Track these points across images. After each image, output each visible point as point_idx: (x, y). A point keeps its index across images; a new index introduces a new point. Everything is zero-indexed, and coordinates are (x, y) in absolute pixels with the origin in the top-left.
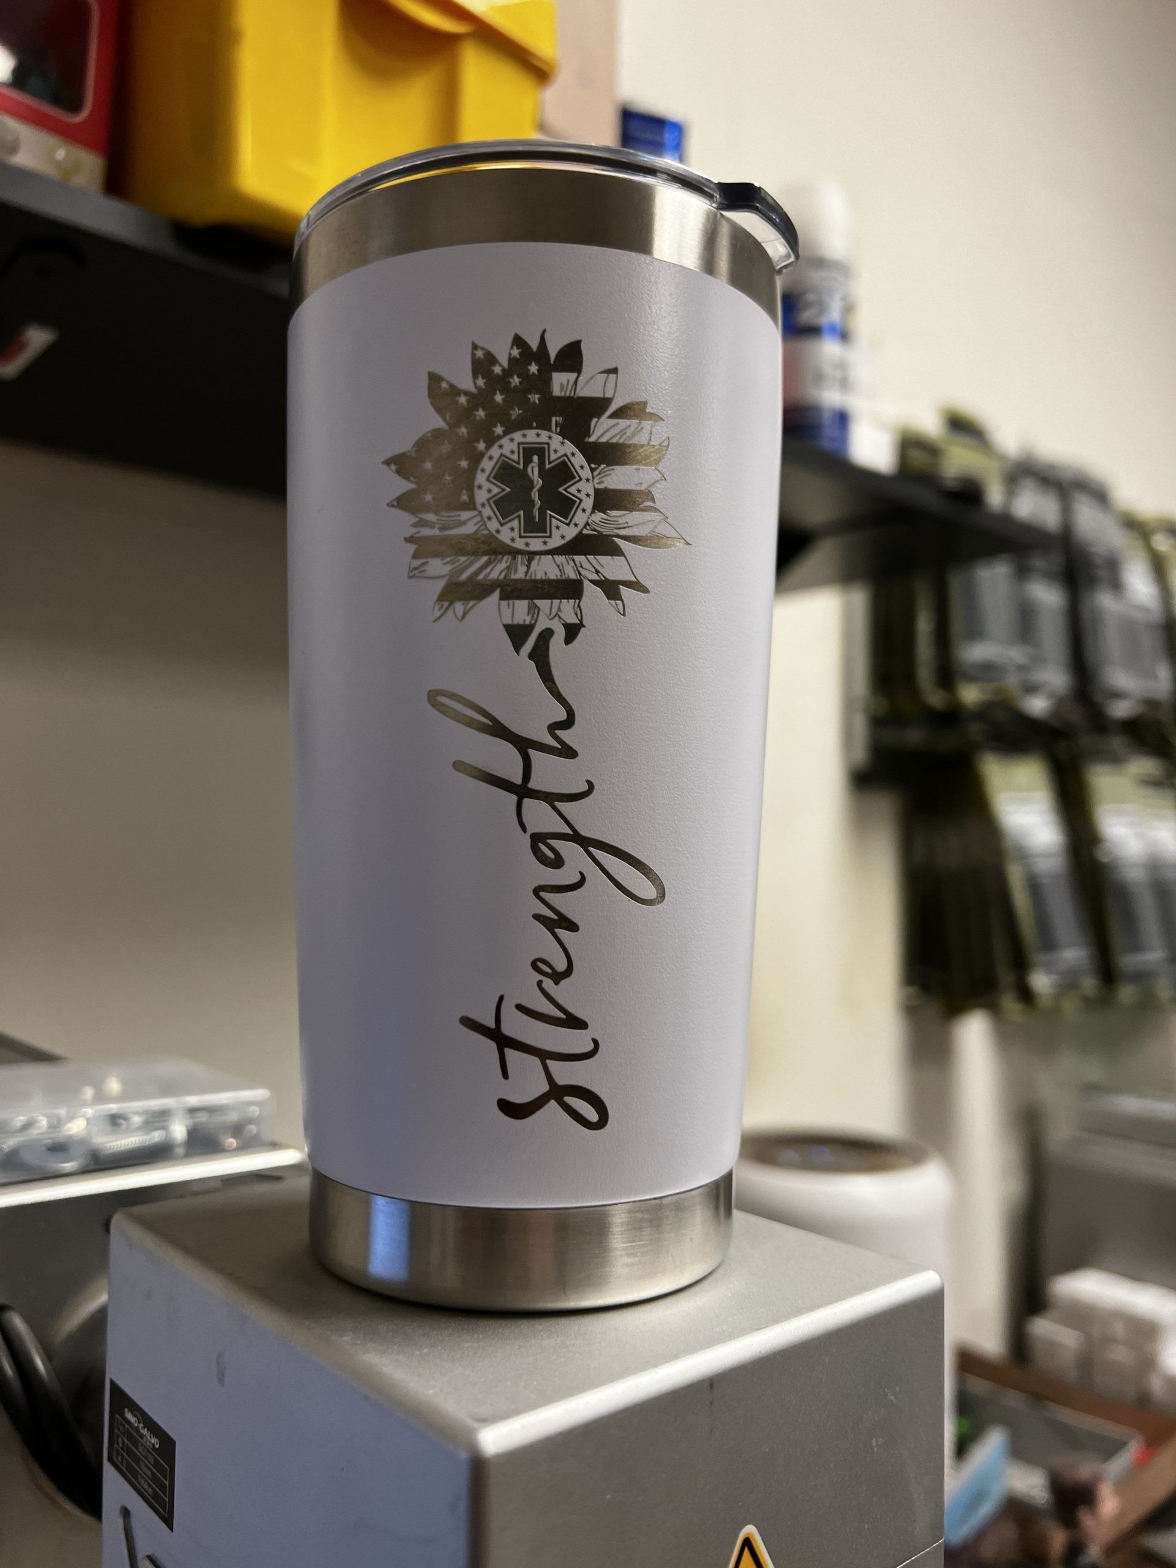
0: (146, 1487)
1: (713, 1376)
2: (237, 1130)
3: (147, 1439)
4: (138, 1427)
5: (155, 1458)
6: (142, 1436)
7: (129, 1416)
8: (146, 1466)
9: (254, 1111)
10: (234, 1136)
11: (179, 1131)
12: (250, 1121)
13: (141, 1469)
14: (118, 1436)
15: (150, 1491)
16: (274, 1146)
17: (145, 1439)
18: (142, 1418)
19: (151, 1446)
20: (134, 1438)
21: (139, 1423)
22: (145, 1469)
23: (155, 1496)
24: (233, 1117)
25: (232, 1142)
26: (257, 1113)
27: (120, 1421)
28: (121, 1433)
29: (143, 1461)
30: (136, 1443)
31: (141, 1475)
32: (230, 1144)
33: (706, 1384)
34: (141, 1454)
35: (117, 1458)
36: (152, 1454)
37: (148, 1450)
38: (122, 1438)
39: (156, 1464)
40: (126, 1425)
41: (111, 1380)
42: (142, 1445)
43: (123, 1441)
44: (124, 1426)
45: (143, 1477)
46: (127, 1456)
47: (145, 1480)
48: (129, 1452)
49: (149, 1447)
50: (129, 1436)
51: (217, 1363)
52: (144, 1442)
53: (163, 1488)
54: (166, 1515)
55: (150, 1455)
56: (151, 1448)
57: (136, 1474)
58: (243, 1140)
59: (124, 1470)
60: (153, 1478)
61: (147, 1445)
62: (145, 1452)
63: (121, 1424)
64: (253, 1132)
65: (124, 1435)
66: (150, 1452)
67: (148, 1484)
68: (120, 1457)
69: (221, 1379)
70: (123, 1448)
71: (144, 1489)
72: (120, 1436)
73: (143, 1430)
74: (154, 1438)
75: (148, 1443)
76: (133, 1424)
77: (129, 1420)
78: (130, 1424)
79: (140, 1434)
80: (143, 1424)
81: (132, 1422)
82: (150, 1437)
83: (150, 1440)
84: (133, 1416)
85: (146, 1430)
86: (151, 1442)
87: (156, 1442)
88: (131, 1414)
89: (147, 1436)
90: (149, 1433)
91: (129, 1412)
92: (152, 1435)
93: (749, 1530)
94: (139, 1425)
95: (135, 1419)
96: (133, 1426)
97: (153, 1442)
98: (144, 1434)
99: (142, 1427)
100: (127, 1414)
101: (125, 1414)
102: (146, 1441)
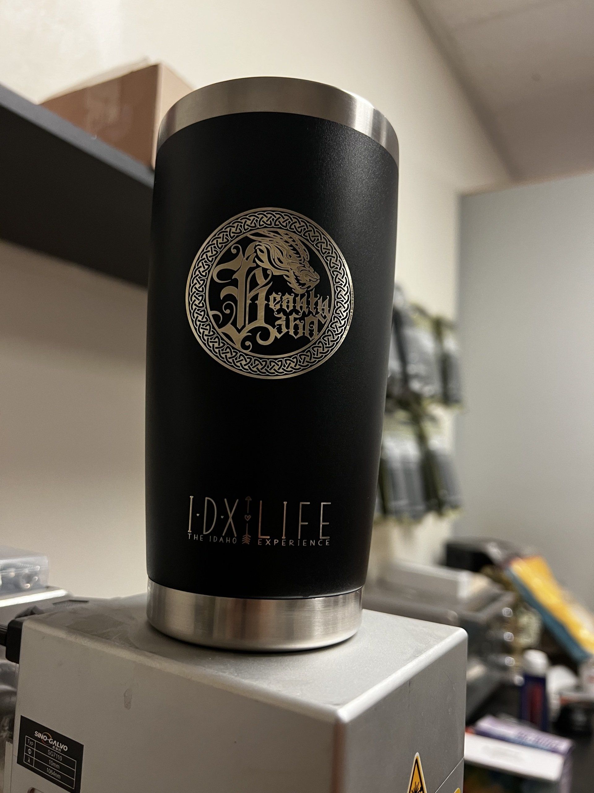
0: (54, 774)
1: (410, 679)
2: (29, 578)
3: (56, 747)
4: (47, 741)
5: (62, 756)
6: (51, 746)
7: (39, 735)
8: (54, 762)
9: (38, 568)
10: (28, 583)
12: (36, 574)
13: (49, 764)
14: (27, 748)
15: (59, 776)
16: (48, 588)
17: (54, 747)
18: (50, 734)
19: (60, 750)
20: (43, 747)
21: (49, 738)
22: (54, 764)
23: (63, 778)
24: (27, 571)
25: (29, 585)
26: (39, 569)
27: (29, 739)
28: (30, 746)
29: (51, 760)
30: (45, 750)
31: (49, 768)
32: (27, 586)
33: (408, 683)
34: (50, 756)
35: (26, 761)
36: (60, 755)
37: (57, 753)
38: (31, 749)
39: (65, 760)
40: (36, 741)
41: (22, 717)
42: (51, 750)
43: (33, 751)
44: (34, 742)
45: (51, 769)
46: (35, 759)
47: (54, 771)
48: (38, 756)
49: (58, 751)
50: (39, 747)
51: (125, 696)
52: (53, 749)
53: (71, 773)
54: (74, 789)
55: (59, 756)
56: (59, 752)
57: (44, 768)
58: (32, 584)
59: (33, 767)
60: (62, 768)
61: (56, 750)
62: (54, 754)
63: (31, 740)
64: (37, 580)
65: (33, 747)
66: (58, 754)
67: (56, 772)
68: (29, 760)
69: (128, 705)
70: (32, 755)
71: (53, 776)
72: (29, 748)
73: (52, 742)
74: (63, 745)
75: (57, 749)
76: (43, 739)
77: (39, 738)
78: (39, 740)
79: (49, 745)
80: (52, 739)
81: (42, 738)
82: (59, 745)
83: (59, 747)
84: (43, 735)
85: (55, 742)
86: (60, 748)
87: (65, 748)
88: (41, 734)
89: (56, 745)
90: (58, 743)
91: (39, 733)
92: (61, 744)
93: (417, 754)
94: (48, 740)
95: (45, 736)
96: (42, 740)
97: (61, 748)
98: (53, 744)
99: (51, 740)
100: (37, 734)
101: (35, 735)
102: (55, 748)
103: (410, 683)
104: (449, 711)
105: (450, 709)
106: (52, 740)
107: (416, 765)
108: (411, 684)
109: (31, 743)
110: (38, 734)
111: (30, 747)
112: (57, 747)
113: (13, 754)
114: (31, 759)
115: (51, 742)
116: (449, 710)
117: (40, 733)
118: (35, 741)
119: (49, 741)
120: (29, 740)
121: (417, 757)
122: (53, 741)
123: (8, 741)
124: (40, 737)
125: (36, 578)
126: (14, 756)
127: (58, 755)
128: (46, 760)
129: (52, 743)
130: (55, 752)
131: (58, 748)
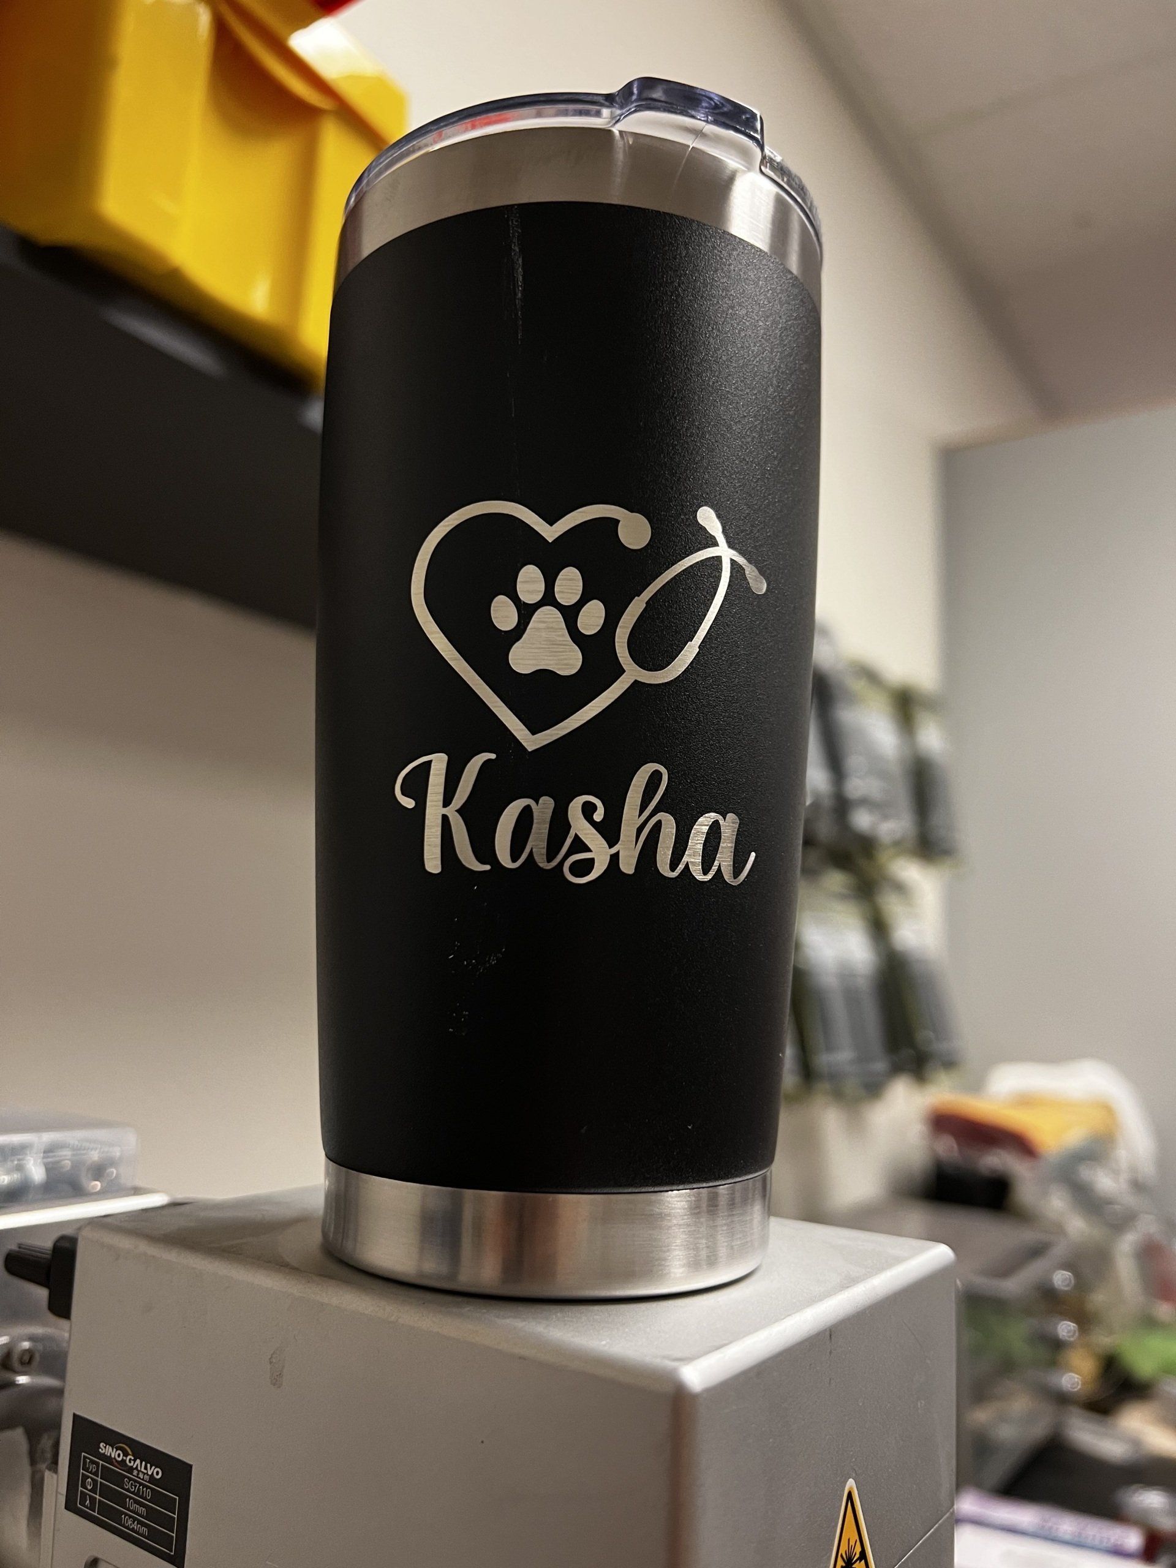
0: (135, 1526)
1: (831, 1326)
2: (98, 1171)
3: (139, 1471)
4: (123, 1461)
5: (151, 1489)
6: (130, 1470)
7: (107, 1450)
8: (136, 1502)
9: (116, 1152)
10: (96, 1180)
11: (37, 1173)
12: (112, 1162)
13: (128, 1509)
14: (85, 1477)
15: (144, 1530)
16: (136, 1191)
17: (135, 1472)
18: (129, 1447)
19: (146, 1477)
20: (114, 1474)
21: (126, 1454)
22: (135, 1506)
23: (153, 1535)
24: (95, 1156)
25: (97, 1185)
26: (118, 1154)
27: (89, 1459)
28: (91, 1473)
29: (131, 1498)
30: (119, 1480)
31: (126, 1515)
32: (95, 1187)
33: (828, 1333)
34: (127, 1490)
35: (83, 1503)
36: (148, 1487)
37: (141, 1484)
38: (92, 1479)
39: (156, 1498)
40: (101, 1462)
41: (74, 1415)
42: (130, 1479)
43: (95, 1481)
44: (97, 1464)
45: (130, 1517)
46: (100, 1498)
47: (135, 1519)
48: (105, 1492)
49: (143, 1479)
50: (107, 1474)
51: (271, 1363)
52: (134, 1476)
53: (168, 1523)
54: (172, 1554)
55: (145, 1489)
56: (146, 1481)
57: (116, 1516)
58: (105, 1184)
59: (96, 1514)
60: (151, 1514)
61: (140, 1478)
62: (135, 1486)
63: (93, 1462)
64: (114, 1175)
65: (96, 1474)
66: (144, 1486)
67: (140, 1522)
68: (88, 1501)
69: (276, 1380)
70: (93, 1490)
71: (133, 1530)
72: (88, 1477)
73: (132, 1462)
74: (153, 1467)
75: (141, 1476)
76: (115, 1458)
77: (106, 1456)
78: (108, 1459)
79: (125, 1469)
80: (133, 1456)
81: (113, 1456)
82: (146, 1468)
83: (145, 1471)
84: (115, 1450)
85: (138, 1461)
86: (147, 1474)
87: (157, 1472)
88: (110, 1448)
89: (139, 1469)
90: (144, 1463)
91: (108, 1446)
92: (149, 1465)
93: (851, 1483)
94: (125, 1458)
95: (119, 1452)
96: (114, 1461)
97: (150, 1473)
98: (134, 1466)
99: (130, 1460)
100: (103, 1448)
101: (100, 1450)
102: (138, 1474)
103: (831, 1335)
104: (919, 1406)
105: (921, 1403)
106: (133, 1458)
107: (849, 1504)
108: (833, 1337)
109: (93, 1468)
110: (105, 1447)
111: (90, 1475)
112: (141, 1471)
113: (57, 1491)
114: (93, 1499)
115: (130, 1462)
116: (919, 1404)
117: (110, 1445)
118: (99, 1463)
119: (126, 1460)
120: (88, 1461)
121: (851, 1488)
122: (135, 1461)
123: (50, 1470)
124: (109, 1454)
125: (113, 1173)
126: (59, 1496)
127: (143, 1488)
128: (121, 1499)
129: (132, 1464)
130: (139, 1482)
131: (144, 1474)
